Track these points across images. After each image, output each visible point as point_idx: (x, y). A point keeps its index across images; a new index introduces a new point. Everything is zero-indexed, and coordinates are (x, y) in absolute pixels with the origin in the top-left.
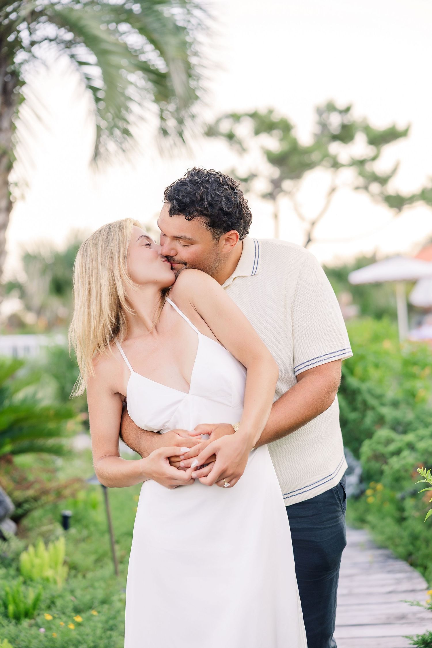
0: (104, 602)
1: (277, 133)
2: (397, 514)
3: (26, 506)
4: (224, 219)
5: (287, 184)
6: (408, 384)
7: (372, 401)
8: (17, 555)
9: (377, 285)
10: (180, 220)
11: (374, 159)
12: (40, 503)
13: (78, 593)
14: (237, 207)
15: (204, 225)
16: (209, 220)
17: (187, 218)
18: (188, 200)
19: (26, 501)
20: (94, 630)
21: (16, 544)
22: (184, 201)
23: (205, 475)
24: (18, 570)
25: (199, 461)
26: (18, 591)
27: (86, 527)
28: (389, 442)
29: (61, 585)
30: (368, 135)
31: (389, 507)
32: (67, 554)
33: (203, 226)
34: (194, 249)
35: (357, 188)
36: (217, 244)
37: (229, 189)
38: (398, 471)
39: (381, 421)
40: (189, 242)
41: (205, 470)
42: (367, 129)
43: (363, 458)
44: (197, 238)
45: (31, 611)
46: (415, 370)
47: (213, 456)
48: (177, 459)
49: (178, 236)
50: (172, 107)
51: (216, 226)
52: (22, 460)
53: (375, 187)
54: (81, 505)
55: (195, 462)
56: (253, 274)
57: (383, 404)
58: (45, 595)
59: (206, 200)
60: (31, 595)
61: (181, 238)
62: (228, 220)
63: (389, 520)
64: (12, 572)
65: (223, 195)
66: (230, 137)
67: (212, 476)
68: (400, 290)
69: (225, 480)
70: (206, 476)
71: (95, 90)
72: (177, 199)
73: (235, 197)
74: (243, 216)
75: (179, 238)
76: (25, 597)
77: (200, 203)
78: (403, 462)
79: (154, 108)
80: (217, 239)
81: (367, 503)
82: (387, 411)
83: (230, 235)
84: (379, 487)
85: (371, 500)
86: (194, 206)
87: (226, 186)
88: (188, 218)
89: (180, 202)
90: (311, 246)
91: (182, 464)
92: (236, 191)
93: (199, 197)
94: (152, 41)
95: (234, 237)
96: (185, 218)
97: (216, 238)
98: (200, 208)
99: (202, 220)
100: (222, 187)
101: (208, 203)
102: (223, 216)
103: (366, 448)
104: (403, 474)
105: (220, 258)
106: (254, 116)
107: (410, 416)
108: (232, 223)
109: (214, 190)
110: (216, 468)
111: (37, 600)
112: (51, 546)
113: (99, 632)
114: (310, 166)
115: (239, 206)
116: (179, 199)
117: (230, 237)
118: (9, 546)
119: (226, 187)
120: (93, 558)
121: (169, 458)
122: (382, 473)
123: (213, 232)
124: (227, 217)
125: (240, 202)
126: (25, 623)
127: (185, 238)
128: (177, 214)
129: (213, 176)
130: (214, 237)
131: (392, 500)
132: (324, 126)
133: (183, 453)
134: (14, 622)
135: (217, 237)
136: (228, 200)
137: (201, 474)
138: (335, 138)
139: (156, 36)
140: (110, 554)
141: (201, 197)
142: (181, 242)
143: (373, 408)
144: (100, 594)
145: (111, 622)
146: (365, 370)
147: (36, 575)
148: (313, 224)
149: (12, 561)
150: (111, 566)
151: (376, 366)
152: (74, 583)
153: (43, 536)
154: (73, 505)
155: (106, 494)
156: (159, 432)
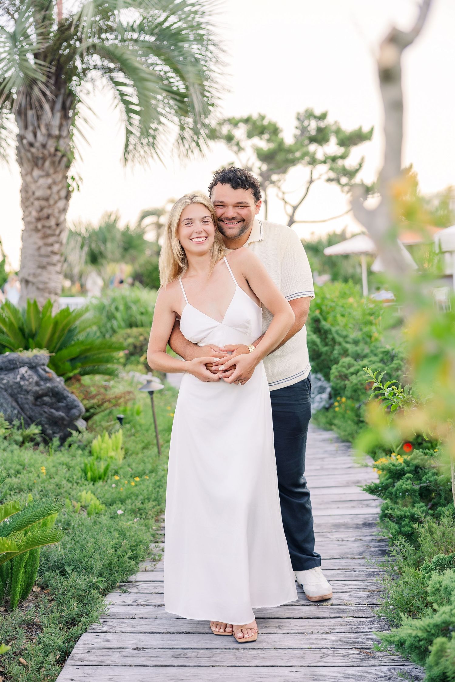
0: (152, 472)
1: (266, 136)
2: (356, 419)
3: (92, 411)
5: (274, 177)
6: (366, 329)
7: (339, 339)
8: (90, 442)
9: (346, 256)
11: (343, 157)
12: (103, 408)
13: (134, 465)
19: (92, 407)
20: (148, 487)
21: (87, 435)
24: (91, 453)
25: (224, 367)
26: (94, 464)
27: (134, 426)
28: (350, 366)
29: (120, 461)
30: (338, 138)
31: (350, 414)
32: (124, 443)
35: (330, 180)
38: (356, 384)
39: (345, 353)
41: (228, 373)
42: (338, 132)
43: (332, 377)
45: (103, 476)
46: (372, 318)
47: (234, 366)
48: (211, 365)
50: (190, 120)
52: (86, 380)
53: (344, 180)
54: (128, 412)
55: (221, 368)
56: (261, 240)
57: (347, 342)
58: (112, 467)
60: (102, 466)
63: (350, 422)
64: (86, 452)
66: (229, 138)
67: (232, 378)
68: (364, 260)
69: (239, 381)
70: (229, 377)
71: (127, 103)
76: (99, 467)
78: (359, 379)
79: (176, 119)
81: (335, 412)
82: (351, 348)
84: (344, 399)
85: (337, 409)
90: (294, 226)
91: (214, 368)
94: (176, 70)
103: (334, 370)
104: (359, 386)
106: (247, 121)
107: (367, 351)
110: (236, 373)
111: (106, 469)
112: (113, 436)
113: (150, 489)
114: (293, 162)
120: (140, 446)
121: (206, 365)
122: (345, 387)
126: (100, 483)
131: (352, 409)
132: (304, 130)
133: (215, 362)
134: (92, 483)
137: (226, 375)
138: (313, 140)
139: (179, 67)
140: (155, 442)
143: (340, 344)
144: (149, 467)
145: (158, 483)
146: (335, 317)
147: (103, 454)
148: (295, 208)
149: (86, 446)
150: (155, 449)
151: (343, 316)
152: (130, 460)
153: (107, 429)
154: (124, 411)
155: (152, 399)
156: (196, 344)
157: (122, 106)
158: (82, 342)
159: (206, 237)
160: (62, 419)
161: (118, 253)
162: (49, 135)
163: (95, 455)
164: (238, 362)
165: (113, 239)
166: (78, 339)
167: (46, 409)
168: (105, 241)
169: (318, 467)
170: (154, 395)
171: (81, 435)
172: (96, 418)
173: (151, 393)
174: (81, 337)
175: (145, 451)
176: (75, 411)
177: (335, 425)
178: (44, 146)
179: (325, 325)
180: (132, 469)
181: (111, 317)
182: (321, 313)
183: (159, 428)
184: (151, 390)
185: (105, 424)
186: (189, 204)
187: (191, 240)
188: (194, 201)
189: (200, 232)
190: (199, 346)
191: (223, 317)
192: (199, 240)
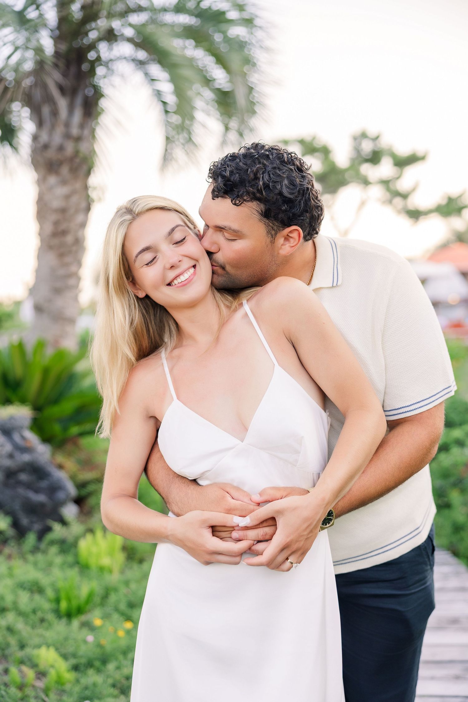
3: (89, 488)
4: (284, 208)
8: (76, 541)
10: (226, 204)
13: (133, 585)
14: (303, 195)
15: (256, 213)
16: (262, 206)
17: (233, 202)
18: (236, 177)
22: (232, 179)
26: (73, 584)
29: (116, 574)
33: (255, 216)
34: (240, 245)
36: (273, 242)
37: (295, 169)
40: (236, 235)
44: (245, 230)
45: (84, 606)
49: (221, 225)
51: (271, 217)
56: (335, 285)
59: (261, 179)
60: (84, 591)
61: (225, 229)
62: (289, 210)
64: (69, 559)
65: (285, 176)
72: (223, 177)
73: (302, 180)
74: (310, 209)
75: (222, 228)
76: (79, 590)
77: (253, 183)
80: (272, 236)
83: (291, 232)
86: (245, 186)
87: (291, 165)
88: (235, 202)
89: (226, 180)
92: (304, 174)
93: (252, 176)
95: (295, 235)
96: (232, 203)
97: (271, 233)
98: (253, 189)
99: (254, 207)
100: (285, 166)
101: (264, 184)
102: (283, 203)
105: (277, 262)
108: (294, 214)
109: (275, 168)
115: (306, 193)
116: (225, 176)
117: (291, 235)
119: (292, 167)
121: (213, 528)
123: (267, 226)
124: (287, 206)
125: (308, 188)
127: (230, 229)
128: (222, 197)
129: (275, 151)
130: (268, 232)
134: (65, 620)
135: (273, 232)
136: (292, 183)
141: (256, 174)
142: (226, 234)
156: (195, 481)
159: (194, 266)
160: (42, 505)
162: (67, 136)
163: (81, 563)
164: (280, 512)
167: (21, 491)
171: (65, 529)
176: (61, 495)
178: (61, 148)
186: (131, 223)
187: (169, 284)
188: (136, 212)
189: (178, 264)
190: (200, 485)
191: (246, 430)
192: (182, 278)
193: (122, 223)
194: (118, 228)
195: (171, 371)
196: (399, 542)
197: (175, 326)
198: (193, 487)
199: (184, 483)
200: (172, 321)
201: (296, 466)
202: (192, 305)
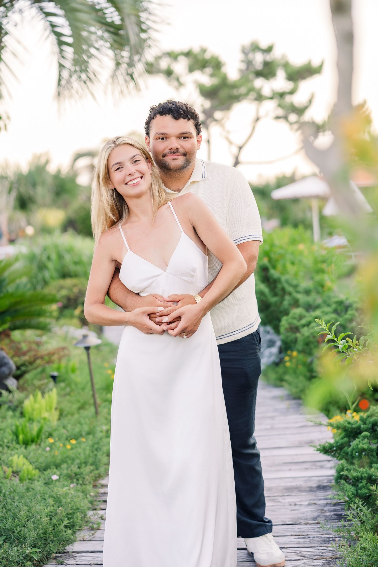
0: (89, 433)
1: (208, 70)
2: (308, 374)
3: (23, 368)
5: (218, 115)
6: (318, 278)
7: (289, 289)
8: (21, 403)
9: (296, 200)
11: (292, 92)
12: (35, 365)
13: (69, 427)
19: (23, 365)
20: (84, 450)
21: (18, 395)
23: (172, 328)
24: (22, 414)
25: (169, 319)
26: (26, 426)
27: (69, 385)
28: (301, 317)
30: (286, 72)
31: (301, 369)
32: (59, 403)
35: (278, 118)
38: (308, 337)
39: (296, 304)
41: (173, 325)
42: (286, 65)
43: (282, 330)
45: (36, 439)
46: (324, 266)
47: (179, 318)
48: (155, 316)
50: (125, 54)
52: (16, 335)
53: (293, 117)
54: (63, 370)
55: (166, 319)
57: (298, 292)
58: (46, 429)
60: (35, 428)
63: (301, 378)
64: (18, 413)
66: (169, 73)
67: (177, 330)
68: (315, 204)
69: (184, 333)
70: (173, 330)
71: (59, 35)
76: (31, 430)
78: (312, 331)
79: (111, 53)
81: (285, 367)
82: (302, 298)
84: (295, 354)
85: (288, 364)
90: (239, 167)
91: (157, 320)
103: (284, 322)
104: (311, 339)
106: (188, 54)
107: (319, 301)
110: (181, 325)
111: (40, 431)
112: (46, 396)
113: (87, 452)
114: (237, 98)
118: (13, 396)
120: (78, 405)
121: (149, 315)
122: (295, 341)
126: (33, 447)
131: (304, 364)
132: (249, 63)
133: (159, 311)
134: (24, 446)
137: (170, 328)
138: (259, 74)
140: (92, 401)
143: (290, 294)
144: (86, 428)
145: (96, 446)
146: (284, 266)
147: (36, 415)
148: (240, 148)
149: (17, 407)
150: (93, 409)
151: (293, 263)
152: (65, 421)
153: (40, 388)
154: (58, 369)
155: (88, 355)
156: (138, 294)
157: (53, 38)
158: (12, 295)
159: (142, 177)
161: (49, 197)
163: (27, 416)
164: (183, 313)
165: (43, 183)
166: (7, 291)
168: (34, 185)
169: (268, 427)
170: (91, 351)
171: (11, 396)
172: (28, 376)
173: (87, 348)
174: (11, 288)
175: (82, 411)
176: (4, 369)
177: (286, 381)
179: (274, 273)
180: (67, 431)
181: (42, 267)
182: (270, 260)
183: (97, 386)
184: (87, 345)
185: (37, 383)
186: (113, 149)
187: (126, 184)
188: (117, 144)
189: (133, 174)
190: (141, 296)
191: (167, 265)
192: (134, 182)
193: (109, 148)
194: (106, 150)
195: (125, 234)
196: (242, 330)
197: (127, 209)
198: (138, 297)
199: (133, 296)
200: (127, 206)
201: (192, 284)
202: (139, 196)
